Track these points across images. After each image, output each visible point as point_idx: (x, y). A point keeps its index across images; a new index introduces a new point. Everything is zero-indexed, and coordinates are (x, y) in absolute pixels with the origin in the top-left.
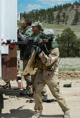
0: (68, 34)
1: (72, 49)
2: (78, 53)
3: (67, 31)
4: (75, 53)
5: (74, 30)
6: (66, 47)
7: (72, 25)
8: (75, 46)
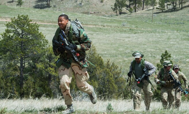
0: (21, 32)
1: (30, 75)
2: (48, 85)
3: (18, 24)
4: (40, 86)
5: (42, 21)
6: (15, 70)
7: (36, 7)
8: (40, 66)
